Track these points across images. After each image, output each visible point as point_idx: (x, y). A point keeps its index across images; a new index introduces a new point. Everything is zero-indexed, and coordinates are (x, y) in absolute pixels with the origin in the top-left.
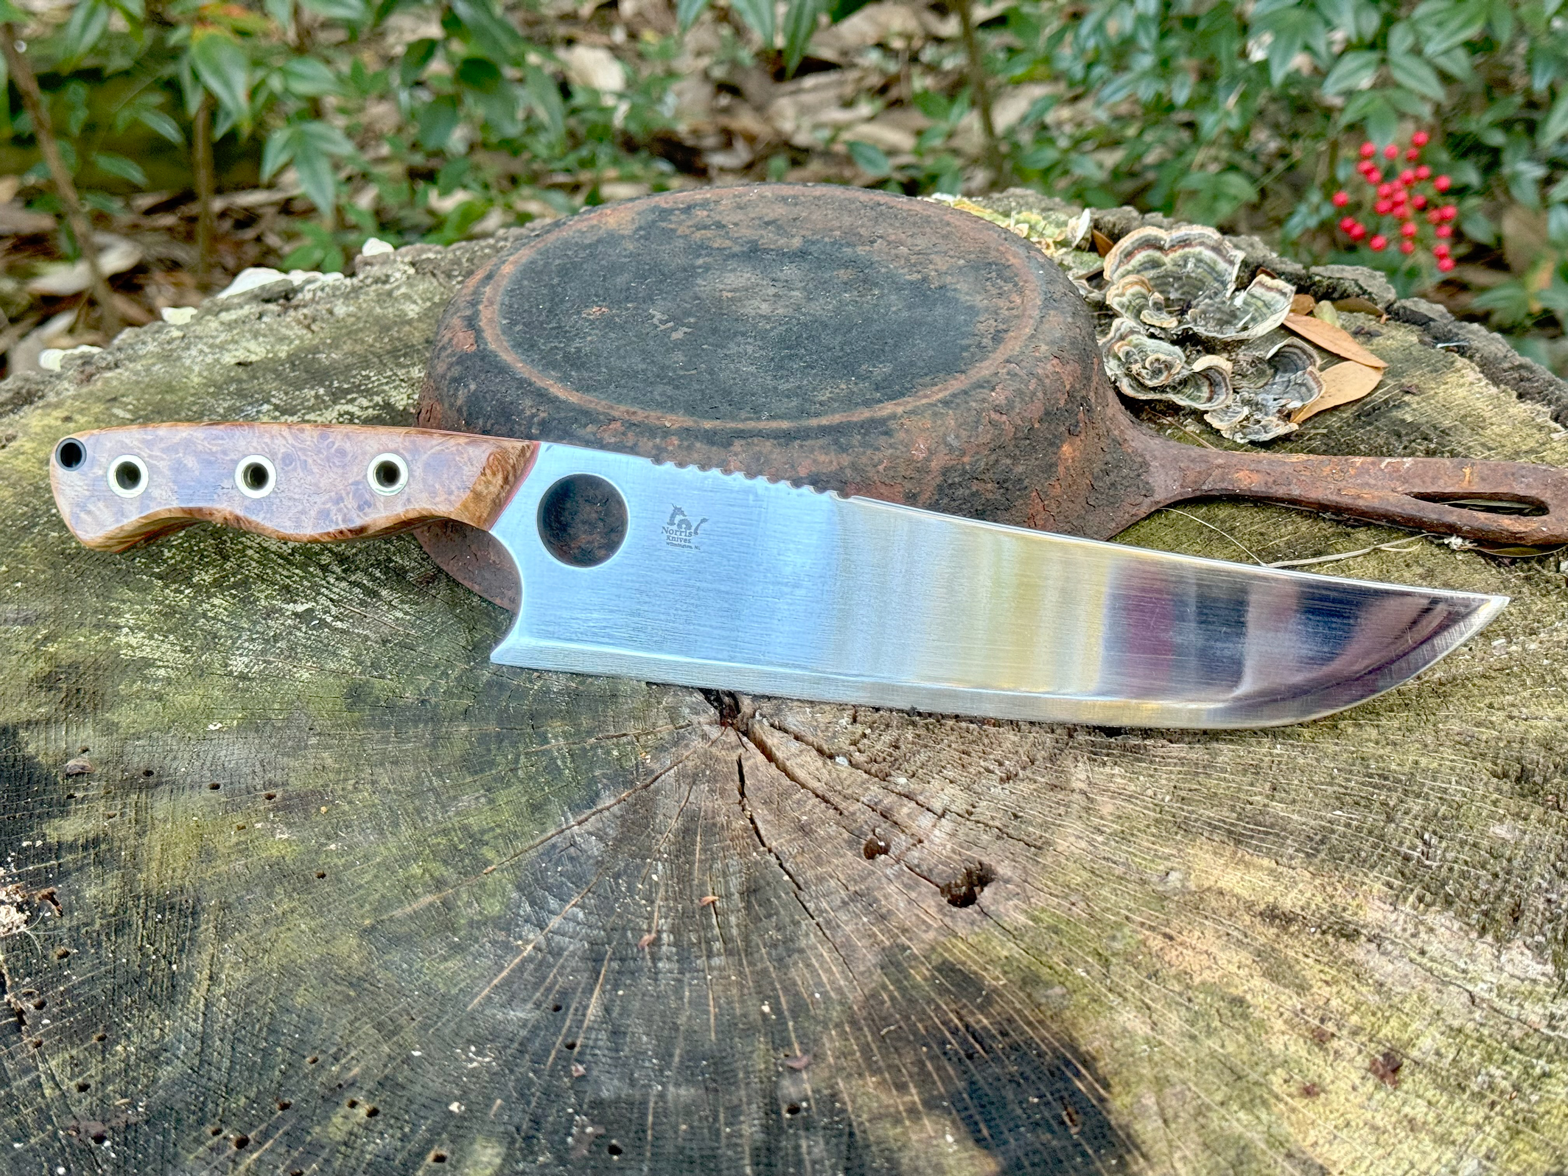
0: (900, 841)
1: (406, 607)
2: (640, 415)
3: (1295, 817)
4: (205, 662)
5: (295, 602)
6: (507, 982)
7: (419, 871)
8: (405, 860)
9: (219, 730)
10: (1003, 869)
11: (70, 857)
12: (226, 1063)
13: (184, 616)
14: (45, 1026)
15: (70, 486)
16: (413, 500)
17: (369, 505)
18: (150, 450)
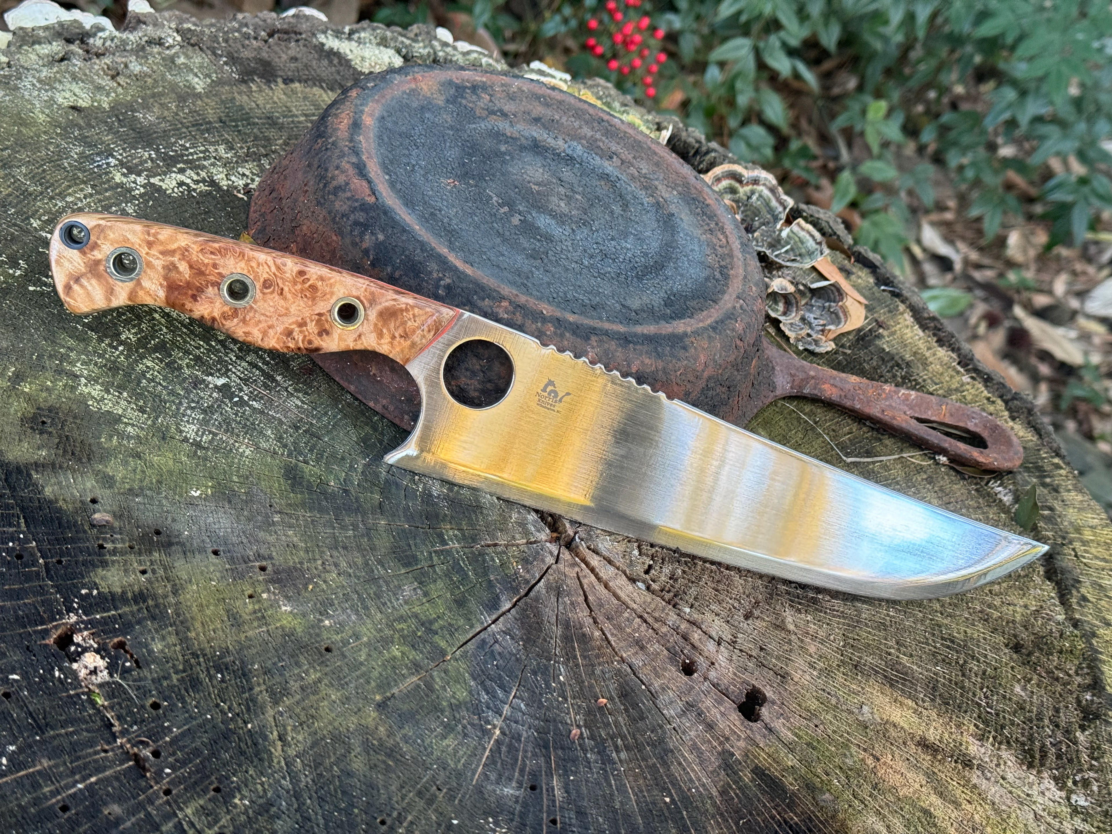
0: (701, 661)
1: (300, 395)
2: (523, 299)
3: (915, 667)
4: (162, 425)
5: (212, 375)
6: (492, 761)
7: (398, 654)
8: (386, 642)
9: (199, 497)
10: (769, 693)
11: (126, 609)
12: (322, 821)
13: (127, 375)
14: (168, 775)
15: (69, 260)
16: (363, 337)
17: (328, 333)
18: (149, 248)
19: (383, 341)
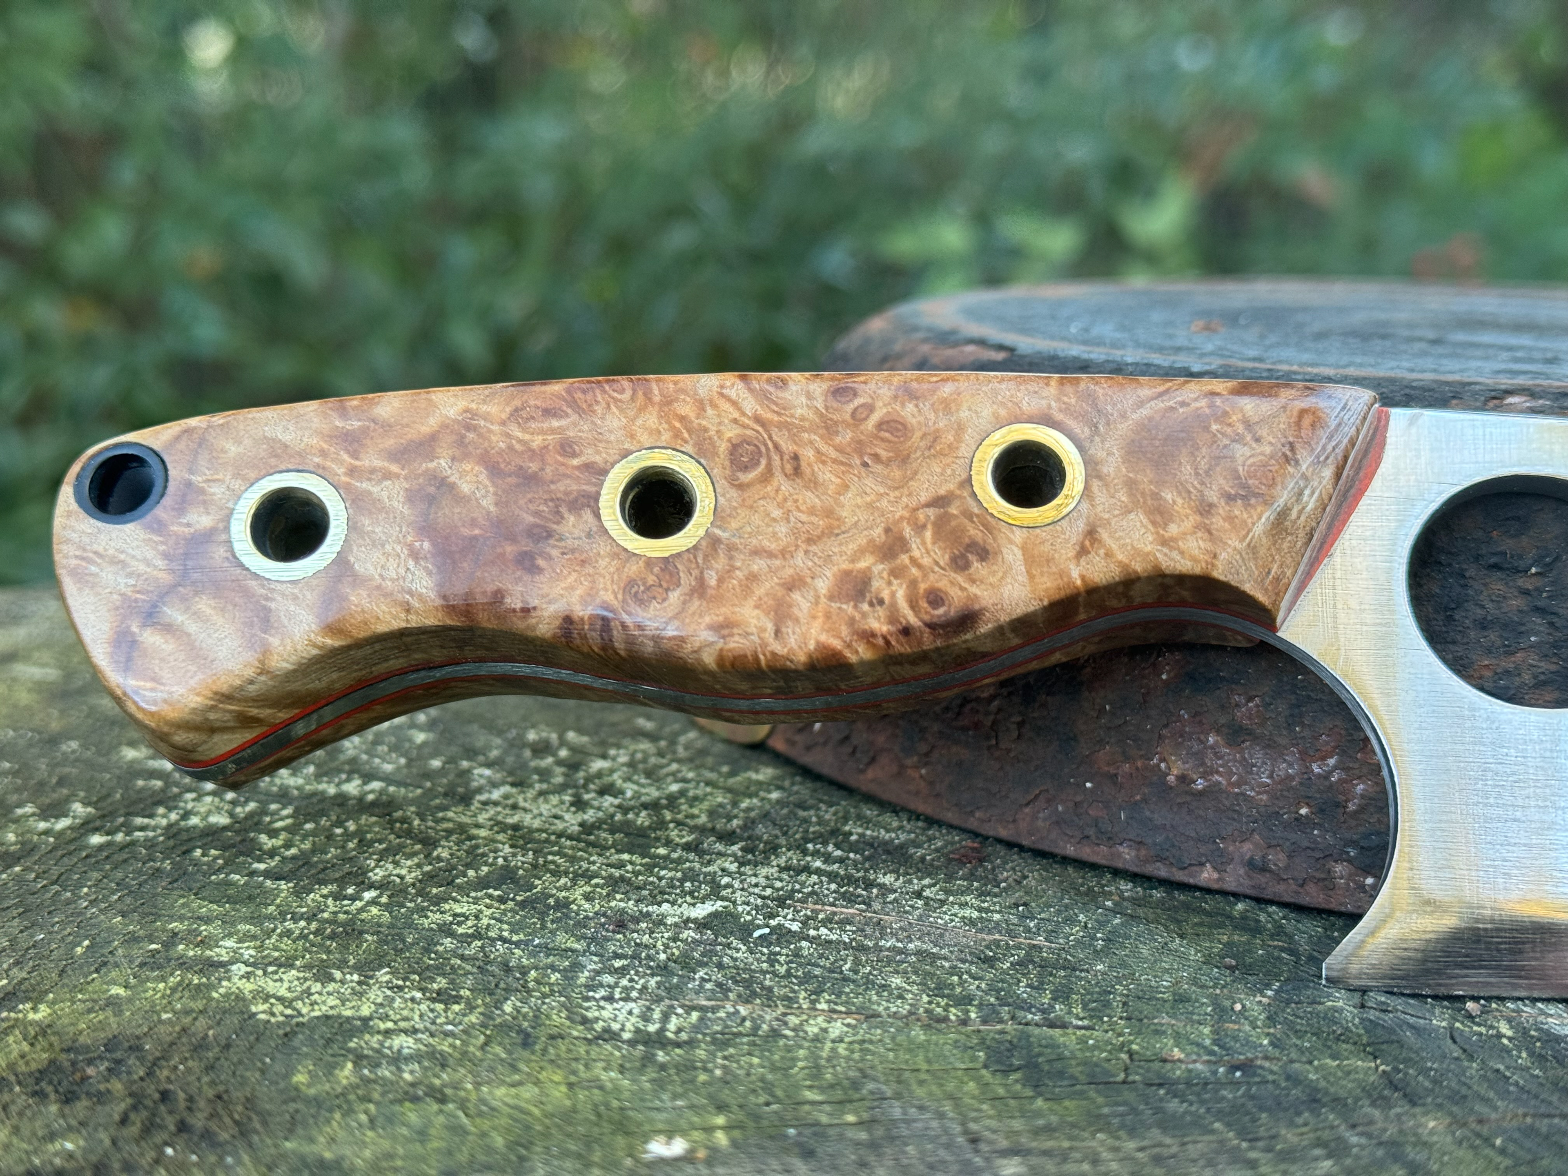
9: (685, 1157)
15: (114, 561)
16: (1104, 534)
17: (984, 554)
18: (355, 455)
19: (1173, 529)
